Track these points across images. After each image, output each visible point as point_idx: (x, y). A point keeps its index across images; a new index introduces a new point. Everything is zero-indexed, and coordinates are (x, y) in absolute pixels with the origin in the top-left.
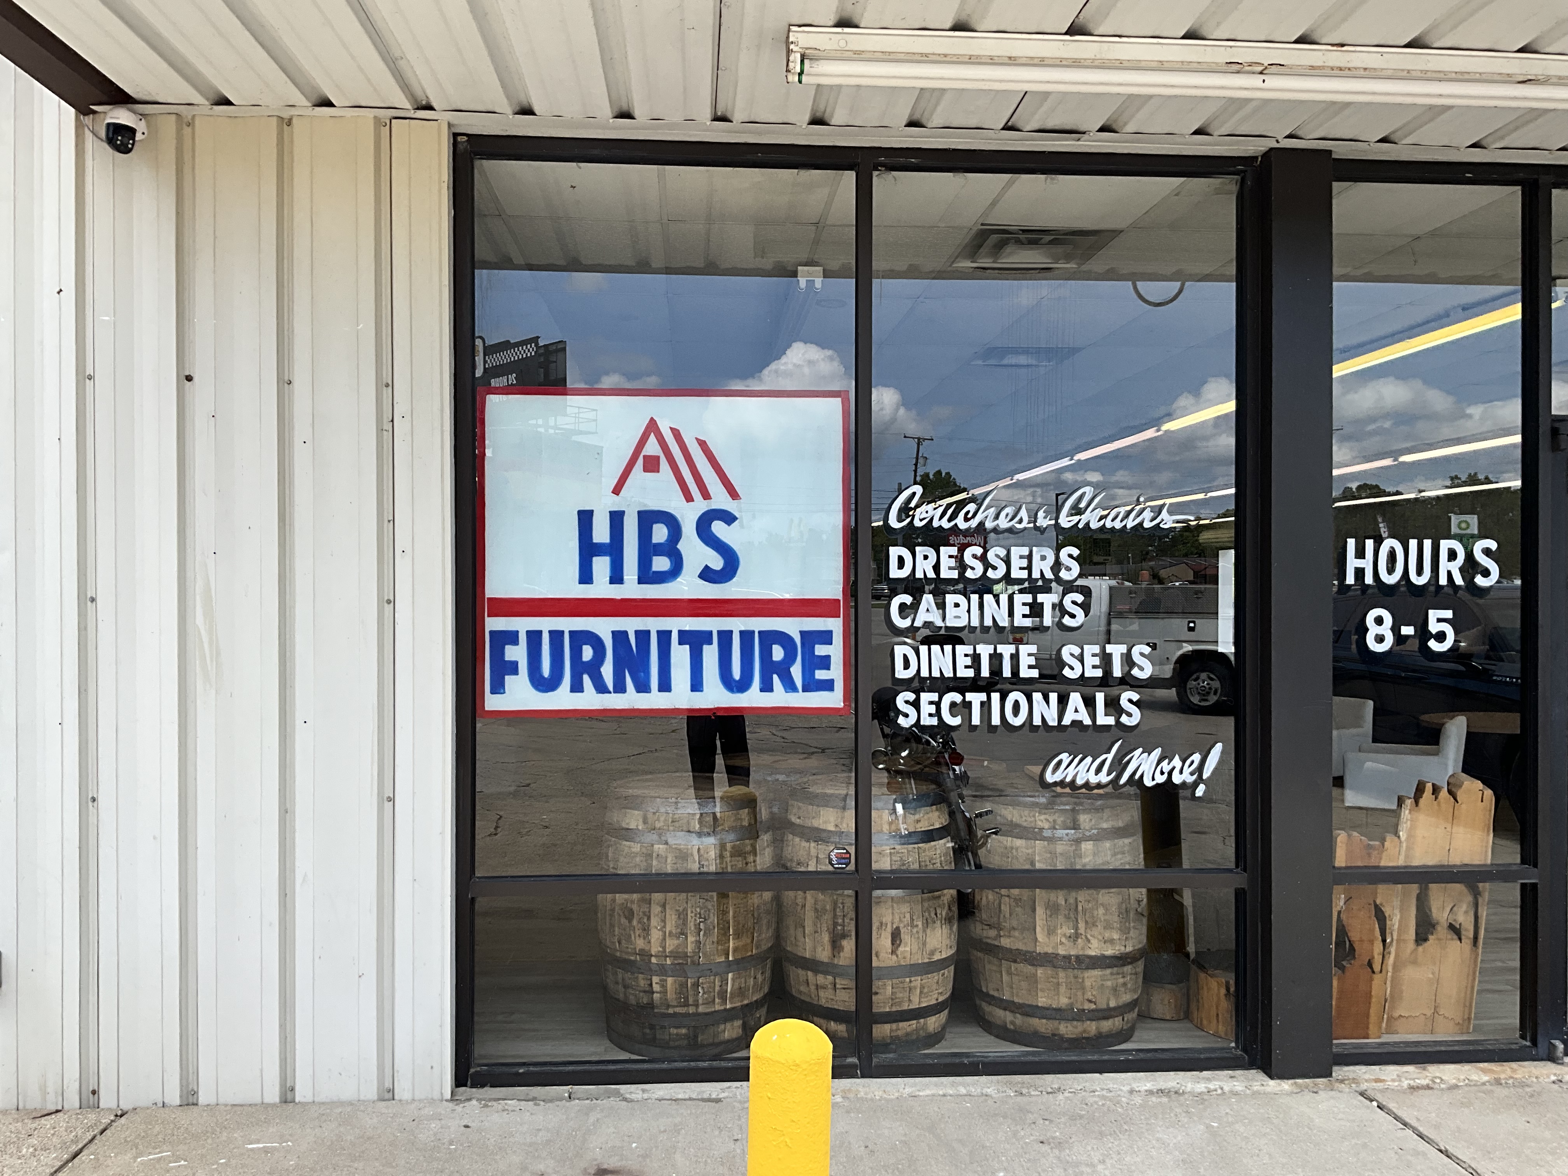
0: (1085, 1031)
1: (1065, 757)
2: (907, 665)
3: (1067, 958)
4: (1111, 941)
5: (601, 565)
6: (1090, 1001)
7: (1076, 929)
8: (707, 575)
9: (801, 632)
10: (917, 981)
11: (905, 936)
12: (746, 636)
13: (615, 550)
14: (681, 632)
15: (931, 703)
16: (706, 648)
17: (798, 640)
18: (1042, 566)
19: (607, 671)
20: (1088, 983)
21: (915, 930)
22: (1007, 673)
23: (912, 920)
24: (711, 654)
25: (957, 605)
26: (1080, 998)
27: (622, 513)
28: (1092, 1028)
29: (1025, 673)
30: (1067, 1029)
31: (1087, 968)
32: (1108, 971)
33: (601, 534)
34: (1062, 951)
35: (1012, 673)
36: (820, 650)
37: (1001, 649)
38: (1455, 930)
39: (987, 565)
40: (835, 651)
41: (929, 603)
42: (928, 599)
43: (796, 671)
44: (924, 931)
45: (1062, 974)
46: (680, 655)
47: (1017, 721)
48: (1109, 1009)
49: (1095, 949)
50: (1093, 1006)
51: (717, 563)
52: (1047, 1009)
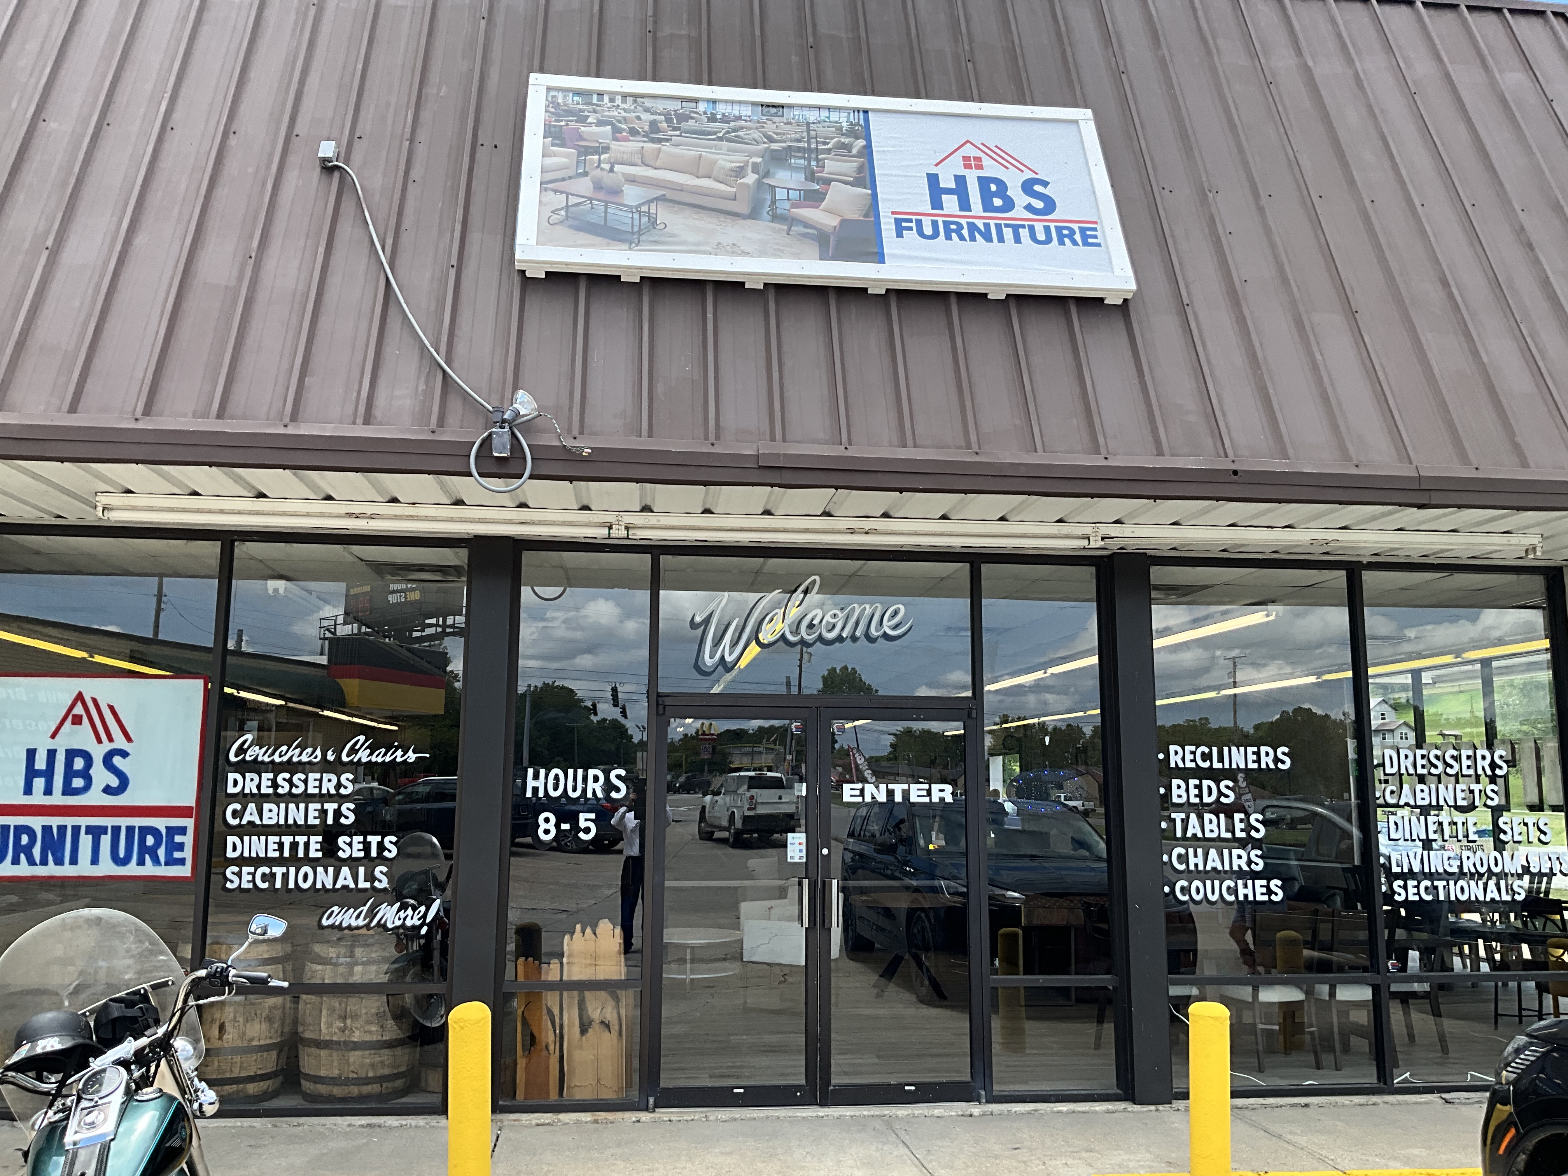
0: (349, 1093)
1: (336, 909)
2: (235, 849)
3: (338, 1043)
4: (370, 1032)
5: (39, 783)
6: (353, 1072)
7: (345, 1024)
8: (108, 790)
9: (167, 827)
10: (237, 1059)
11: (228, 1027)
12: (130, 830)
13: (49, 774)
14: (88, 827)
15: (249, 874)
16: (103, 837)
17: (164, 832)
18: (329, 786)
19: (37, 852)
20: (351, 1060)
21: (236, 1024)
22: (301, 854)
23: (235, 1017)
24: (106, 841)
25: (270, 811)
26: (346, 1070)
27: (55, 750)
28: (355, 1091)
29: (313, 854)
30: (337, 1091)
31: (352, 1050)
32: (367, 1052)
33: (41, 764)
34: (335, 1038)
35: (304, 854)
36: (178, 839)
37: (298, 838)
38: (607, 1026)
39: (292, 785)
40: (188, 840)
41: (252, 809)
42: (252, 807)
43: (161, 853)
44: (245, 1025)
45: (335, 1054)
46: (85, 841)
47: (305, 886)
48: (367, 1078)
49: (357, 1037)
50: (355, 1076)
51: (114, 782)
52: (326, 1077)
